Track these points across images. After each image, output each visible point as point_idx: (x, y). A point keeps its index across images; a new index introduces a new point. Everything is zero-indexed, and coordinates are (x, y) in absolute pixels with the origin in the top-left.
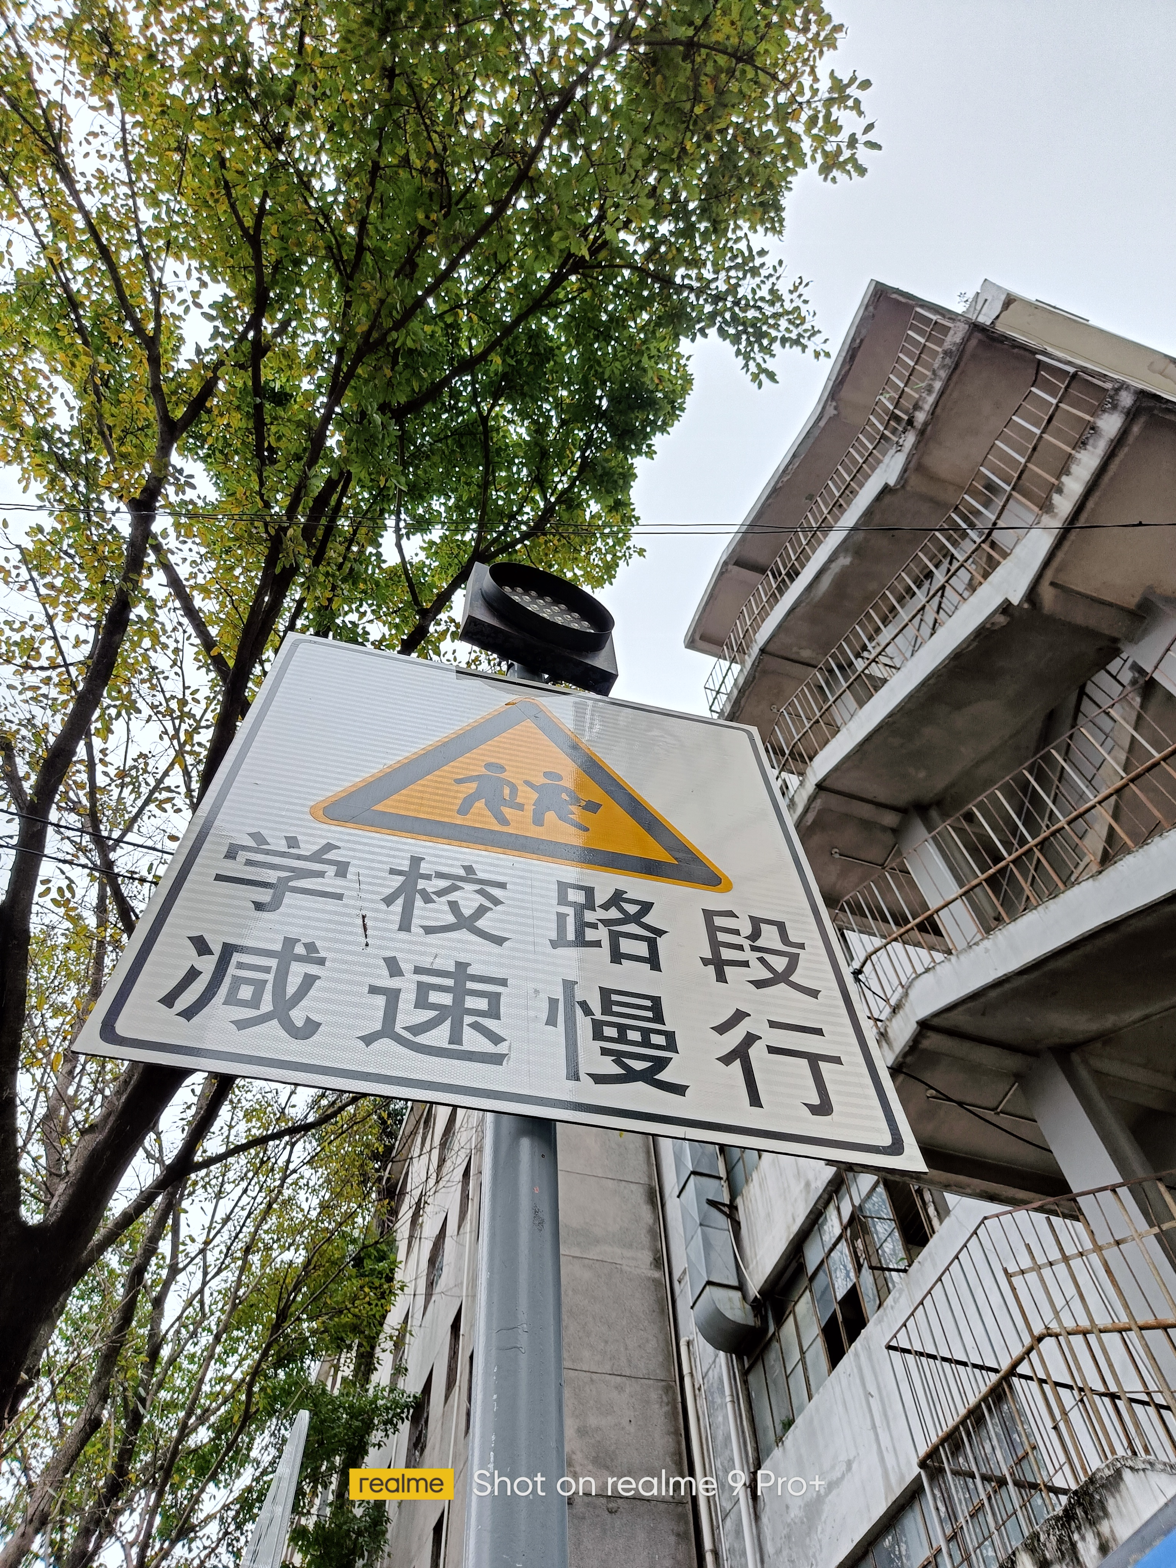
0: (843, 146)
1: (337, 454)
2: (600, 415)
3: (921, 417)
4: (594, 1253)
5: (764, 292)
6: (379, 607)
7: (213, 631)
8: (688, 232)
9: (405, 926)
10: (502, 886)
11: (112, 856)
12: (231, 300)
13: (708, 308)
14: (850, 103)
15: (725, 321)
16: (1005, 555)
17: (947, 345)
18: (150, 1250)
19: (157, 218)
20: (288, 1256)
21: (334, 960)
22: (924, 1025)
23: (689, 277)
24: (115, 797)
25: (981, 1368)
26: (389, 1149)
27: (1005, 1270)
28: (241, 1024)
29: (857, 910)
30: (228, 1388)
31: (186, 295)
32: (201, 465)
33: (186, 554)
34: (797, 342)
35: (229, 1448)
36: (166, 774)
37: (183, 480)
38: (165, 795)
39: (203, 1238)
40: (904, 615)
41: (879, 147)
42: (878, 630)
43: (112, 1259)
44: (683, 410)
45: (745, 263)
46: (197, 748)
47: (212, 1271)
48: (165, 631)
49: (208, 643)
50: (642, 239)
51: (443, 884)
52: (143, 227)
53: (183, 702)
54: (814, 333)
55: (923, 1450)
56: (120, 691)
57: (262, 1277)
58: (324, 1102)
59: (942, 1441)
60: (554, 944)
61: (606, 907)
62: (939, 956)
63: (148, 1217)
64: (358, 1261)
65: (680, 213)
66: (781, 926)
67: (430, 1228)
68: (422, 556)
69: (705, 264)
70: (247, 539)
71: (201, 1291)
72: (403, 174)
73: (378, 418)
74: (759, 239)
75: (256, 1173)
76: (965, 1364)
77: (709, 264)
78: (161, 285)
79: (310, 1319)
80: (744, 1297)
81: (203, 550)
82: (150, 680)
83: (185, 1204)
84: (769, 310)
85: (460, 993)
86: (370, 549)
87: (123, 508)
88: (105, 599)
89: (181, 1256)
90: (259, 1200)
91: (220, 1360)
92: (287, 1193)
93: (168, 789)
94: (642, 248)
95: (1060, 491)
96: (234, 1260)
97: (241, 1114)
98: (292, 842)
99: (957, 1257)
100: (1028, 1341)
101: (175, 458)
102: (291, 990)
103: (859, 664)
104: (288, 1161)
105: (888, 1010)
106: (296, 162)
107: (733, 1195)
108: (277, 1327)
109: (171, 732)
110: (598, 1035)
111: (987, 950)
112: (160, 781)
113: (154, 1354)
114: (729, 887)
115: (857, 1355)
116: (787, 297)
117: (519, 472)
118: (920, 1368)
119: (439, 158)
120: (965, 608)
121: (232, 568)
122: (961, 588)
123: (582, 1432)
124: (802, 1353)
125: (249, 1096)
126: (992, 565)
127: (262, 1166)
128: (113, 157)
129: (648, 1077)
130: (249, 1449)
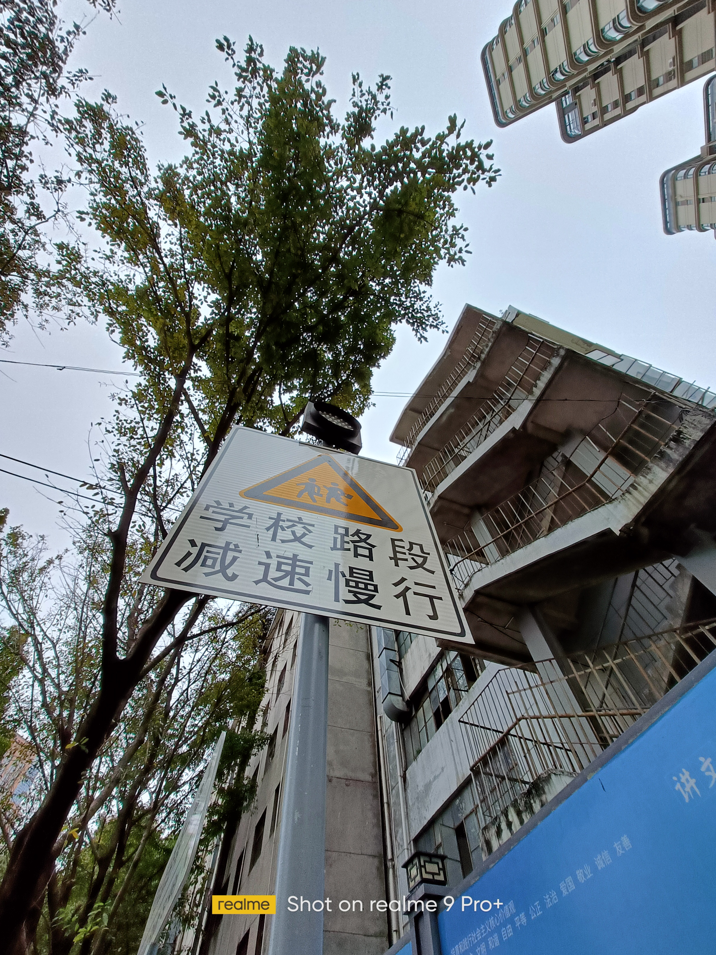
0: (457, 252)
1: (258, 360)
2: (360, 352)
3: (483, 356)
4: (344, 679)
5: (424, 307)
6: (271, 420)
7: (206, 427)
8: (396, 283)
9: (274, 539)
10: (313, 526)
11: (162, 513)
12: (219, 300)
13: (403, 312)
14: (460, 236)
15: (409, 317)
16: (514, 410)
17: (494, 330)
18: (168, 672)
19: (192, 268)
20: (223, 676)
21: (245, 551)
22: (478, 593)
23: (396, 300)
24: (164, 490)
25: (497, 731)
26: (265, 635)
27: (507, 692)
28: (207, 575)
29: (452, 546)
30: (196, 729)
31: (202, 297)
32: (205, 363)
33: (197, 397)
34: (436, 327)
35: (195, 754)
36: (185, 482)
37: (197, 368)
38: (184, 490)
39: (189, 667)
40: (474, 432)
41: (471, 253)
42: (464, 438)
43: (152, 675)
44: (392, 350)
45: (418, 296)
46: (197, 473)
47: (192, 681)
48: (187, 426)
49: (203, 431)
50: (378, 284)
51: (290, 524)
52: (186, 271)
53: (193, 454)
54: (443, 323)
55: (472, 764)
56: (168, 448)
57: (211, 684)
58: (240, 615)
59: (480, 760)
60: (332, 549)
61: (353, 535)
62: (484, 565)
63: (168, 658)
64: (250, 679)
65: (393, 276)
66: (421, 546)
67: (280, 667)
68: (289, 402)
69: (402, 295)
70: (220, 391)
71: (187, 689)
72: (287, 255)
73: (274, 347)
74: (423, 287)
75: (212, 642)
76: (489, 729)
77: (404, 295)
78: (193, 294)
79: (230, 702)
80: (403, 699)
81: (204, 396)
82: (180, 445)
83: (182, 654)
84: (426, 314)
85: (294, 566)
86: (269, 398)
87: (173, 377)
88: (164, 413)
89: (180, 675)
90: (212, 653)
91: (193, 718)
92: (224, 651)
93: (186, 488)
94: (378, 288)
95: (536, 387)
96: (201, 677)
97: (207, 619)
98: (231, 505)
99: (488, 686)
100: (515, 720)
101: (195, 360)
102: (227, 562)
103: (456, 450)
104: (225, 638)
105: (463, 586)
106: (247, 249)
107: (401, 657)
108: (217, 705)
109: (187, 466)
110: (347, 585)
111: (502, 564)
112: (182, 485)
113: (167, 714)
114: (401, 530)
115: (447, 724)
116: (433, 309)
117: (328, 371)
118: (472, 730)
119: (302, 249)
120: (497, 431)
121: (215, 403)
122: (496, 423)
123: (337, 752)
124: (426, 723)
125: (211, 611)
126: (509, 414)
127: (214, 639)
128: (176, 244)
129: (366, 602)
130: (203, 755)
